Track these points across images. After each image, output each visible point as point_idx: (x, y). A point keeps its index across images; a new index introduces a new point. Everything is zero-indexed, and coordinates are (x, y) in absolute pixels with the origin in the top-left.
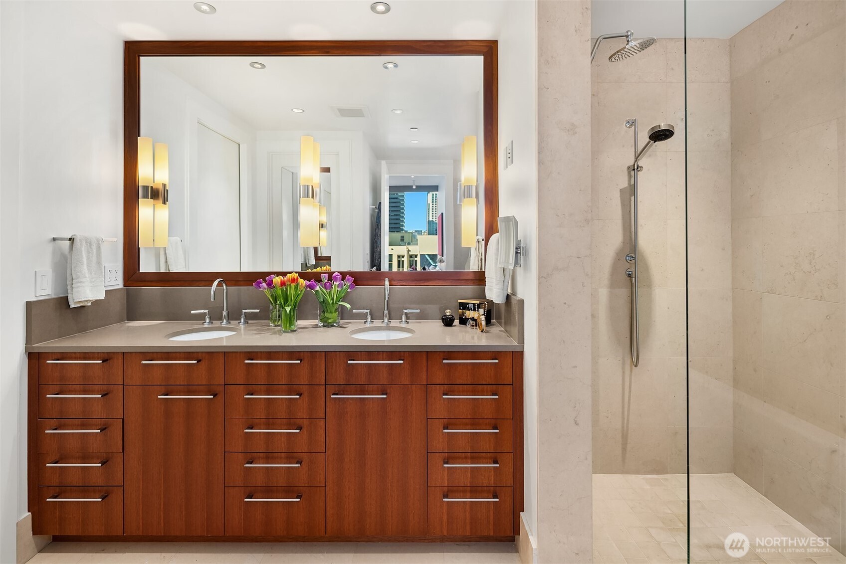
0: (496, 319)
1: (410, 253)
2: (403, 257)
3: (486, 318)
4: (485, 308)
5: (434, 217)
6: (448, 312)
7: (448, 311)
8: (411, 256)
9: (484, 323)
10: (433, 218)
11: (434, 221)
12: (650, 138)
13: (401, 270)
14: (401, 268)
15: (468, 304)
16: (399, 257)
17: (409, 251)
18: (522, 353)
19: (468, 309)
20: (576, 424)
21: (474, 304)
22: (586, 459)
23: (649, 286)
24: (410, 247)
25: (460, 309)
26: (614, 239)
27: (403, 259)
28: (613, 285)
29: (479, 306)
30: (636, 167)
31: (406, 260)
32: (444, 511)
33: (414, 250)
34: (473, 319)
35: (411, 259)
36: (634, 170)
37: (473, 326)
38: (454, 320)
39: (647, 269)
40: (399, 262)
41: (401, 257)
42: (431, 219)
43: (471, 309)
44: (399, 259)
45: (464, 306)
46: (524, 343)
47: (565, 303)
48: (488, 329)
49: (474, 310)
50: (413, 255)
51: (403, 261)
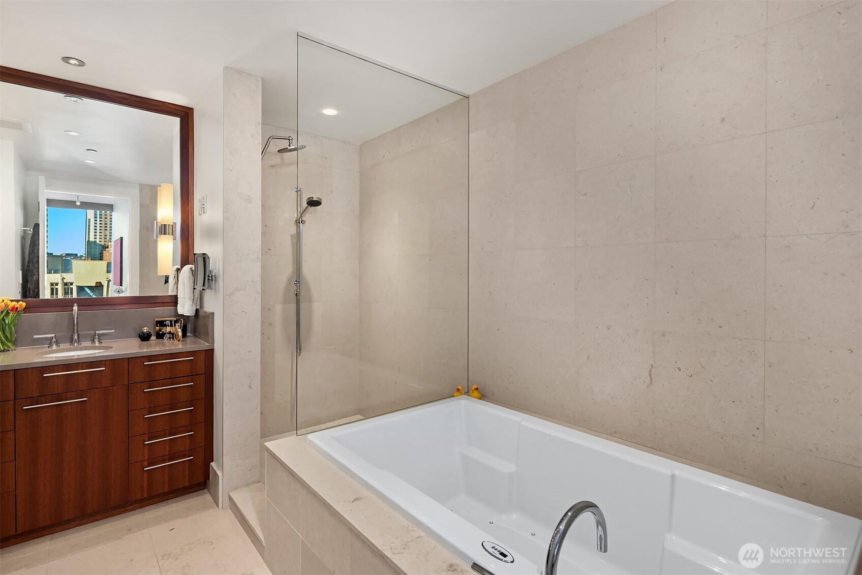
0: (191, 333)
1: (65, 281)
2: (57, 284)
3: (182, 331)
4: (181, 324)
5: (98, 237)
6: (145, 330)
7: (145, 328)
8: (66, 284)
9: (180, 334)
10: (95, 238)
11: (98, 242)
12: (307, 203)
13: (55, 298)
14: (55, 296)
15: (165, 321)
16: (52, 284)
17: (63, 279)
18: (213, 350)
19: (165, 326)
20: (250, 387)
21: (171, 321)
22: (257, 409)
23: (310, 301)
24: (64, 275)
25: (157, 326)
26: (287, 269)
27: (56, 287)
28: (285, 302)
29: (176, 322)
30: (300, 221)
31: (60, 287)
32: (145, 479)
33: (69, 277)
34: (170, 333)
35: (66, 287)
36: (299, 223)
37: (170, 338)
38: (151, 335)
39: (308, 290)
40: (52, 290)
41: (55, 285)
42: (92, 239)
43: (168, 325)
44: (52, 287)
45: (161, 324)
46: (214, 343)
47: (243, 312)
48: (184, 339)
49: (171, 326)
50: (68, 283)
51: (57, 289)
